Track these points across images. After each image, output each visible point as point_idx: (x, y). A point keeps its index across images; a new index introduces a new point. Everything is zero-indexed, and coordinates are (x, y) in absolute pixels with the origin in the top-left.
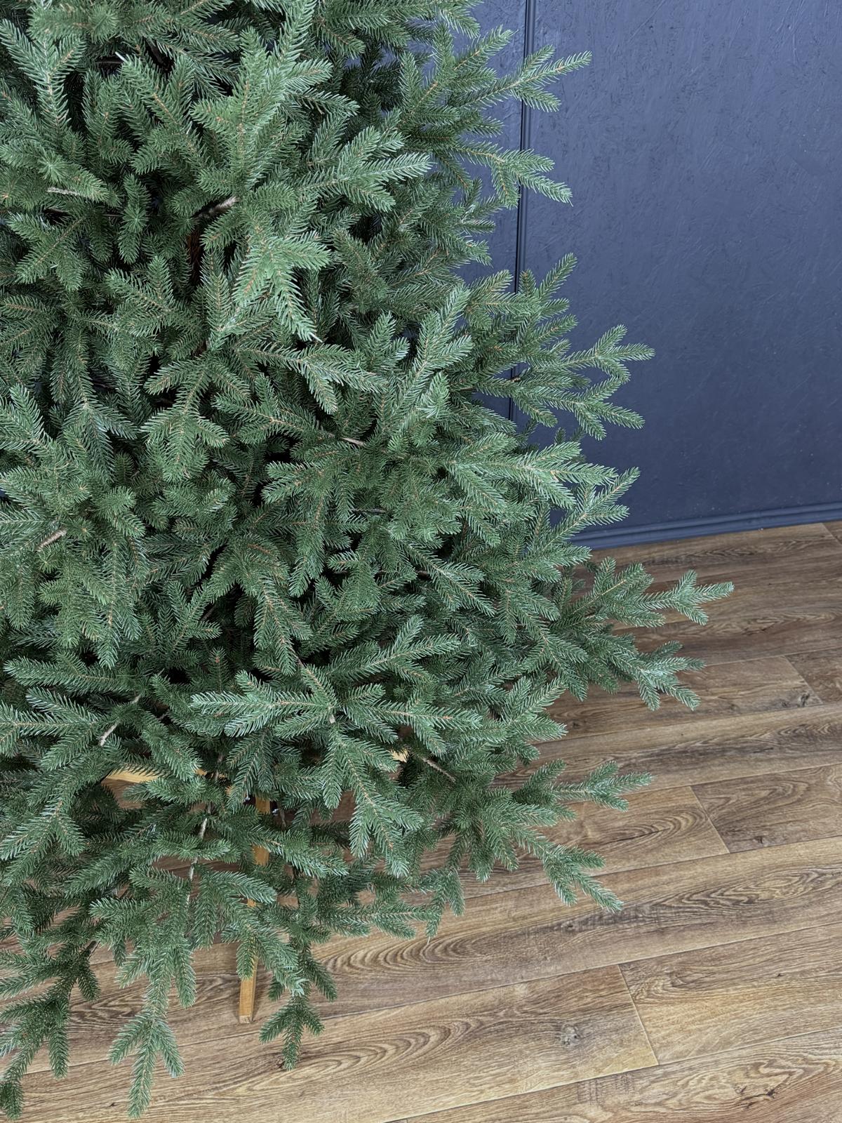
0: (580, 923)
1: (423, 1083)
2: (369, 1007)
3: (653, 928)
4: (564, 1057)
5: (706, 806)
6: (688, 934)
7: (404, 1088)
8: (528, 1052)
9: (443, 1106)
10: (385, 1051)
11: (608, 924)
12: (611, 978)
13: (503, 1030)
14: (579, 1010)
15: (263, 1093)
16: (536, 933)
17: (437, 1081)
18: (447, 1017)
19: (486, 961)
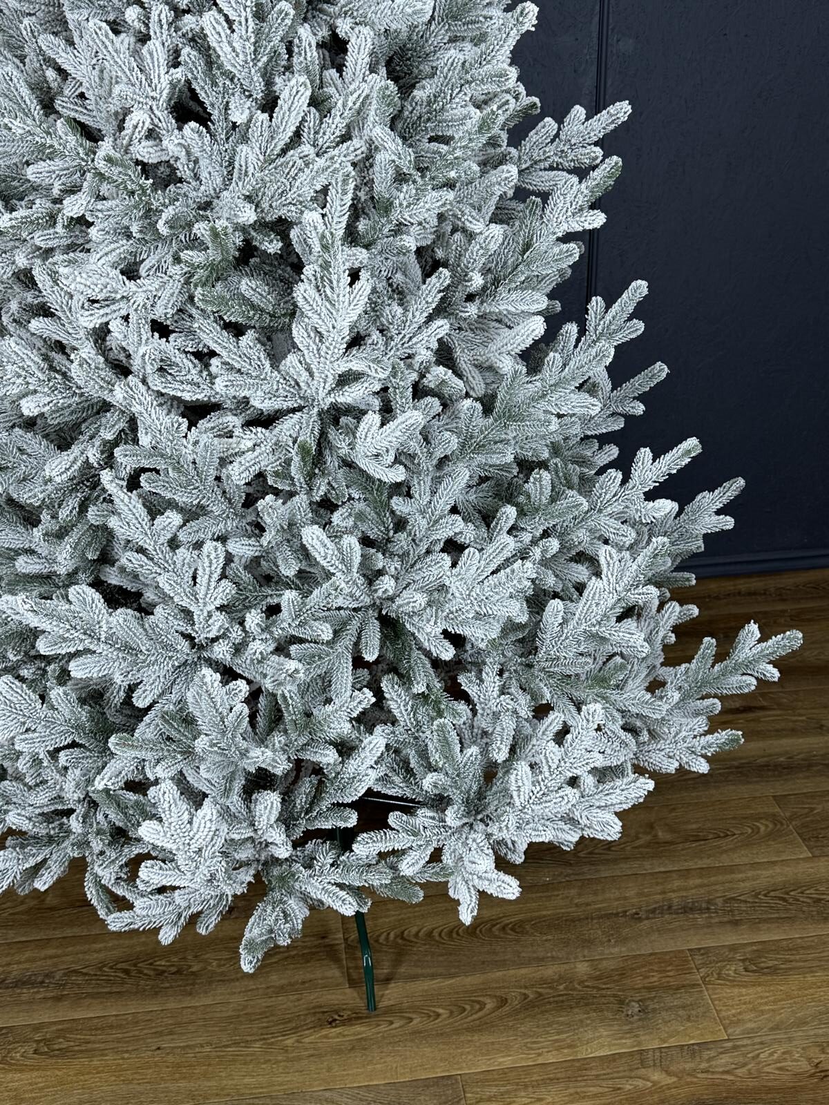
0: (647, 911)
1: (477, 1044)
2: (423, 975)
3: (725, 919)
4: (627, 1027)
5: (788, 814)
6: (765, 926)
7: (457, 1048)
8: (589, 1022)
9: (498, 1065)
10: (438, 1015)
11: (678, 913)
12: (681, 961)
13: (563, 1001)
14: (644, 988)
15: (312, 1046)
16: (601, 917)
17: (493, 1043)
18: (504, 987)
19: (546, 940)
